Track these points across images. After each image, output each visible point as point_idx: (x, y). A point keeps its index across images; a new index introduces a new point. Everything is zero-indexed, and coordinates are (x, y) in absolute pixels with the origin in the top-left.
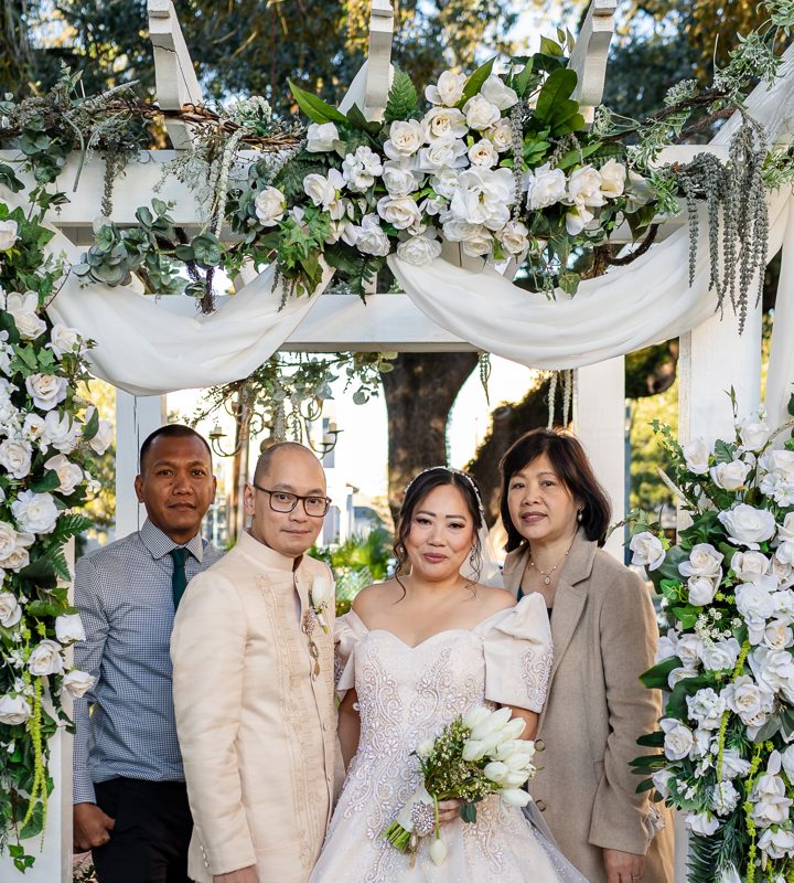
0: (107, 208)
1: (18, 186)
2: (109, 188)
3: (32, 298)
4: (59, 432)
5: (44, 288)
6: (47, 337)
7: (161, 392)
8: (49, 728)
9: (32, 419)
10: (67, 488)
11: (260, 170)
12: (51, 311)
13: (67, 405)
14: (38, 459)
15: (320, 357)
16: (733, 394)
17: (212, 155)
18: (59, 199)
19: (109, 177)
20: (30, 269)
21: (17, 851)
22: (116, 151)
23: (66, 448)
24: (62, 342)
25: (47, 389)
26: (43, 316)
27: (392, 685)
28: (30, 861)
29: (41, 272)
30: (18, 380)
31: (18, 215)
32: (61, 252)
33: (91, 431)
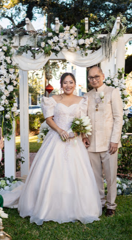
0: (20, 44)
1: (7, 41)
2: (20, 41)
3: (9, 57)
4: (13, 77)
5: (11, 56)
6: (11, 63)
7: (27, 71)
8: (13, 120)
9: (10, 75)
10: (15, 85)
11: (42, 39)
12: (12, 59)
13: (14, 73)
14: (11, 80)
15: (56, 61)
16: (110, 70)
17: (35, 37)
18: (13, 43)
19: (20, 40)
20: (9, 53)
21: (8, 137)
22: (21, 36)
23: (14, 79)
24: (14, 64)
25: (11, 71)
26: (11, 60)
27: (64, 114)
28: (10, 138)
29: (10, 53)
30: (8, 69)
31: (7, 45)
32: (13, 50)
33: (18, 76)
